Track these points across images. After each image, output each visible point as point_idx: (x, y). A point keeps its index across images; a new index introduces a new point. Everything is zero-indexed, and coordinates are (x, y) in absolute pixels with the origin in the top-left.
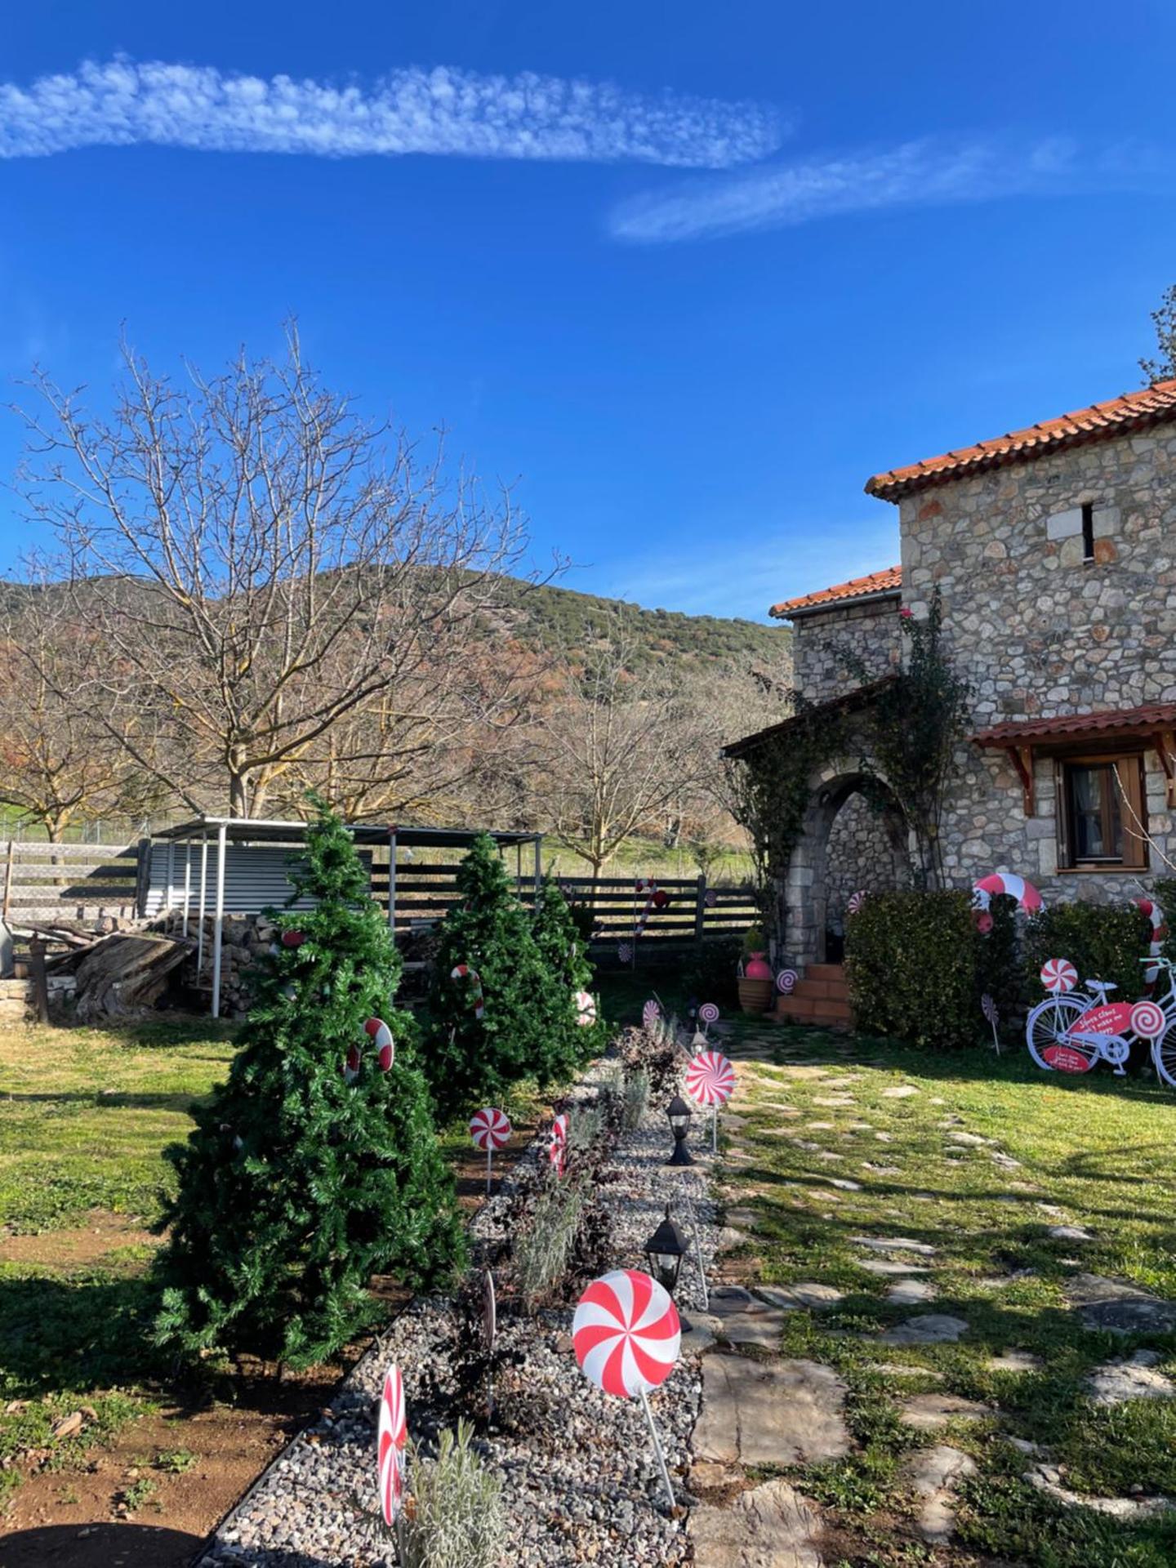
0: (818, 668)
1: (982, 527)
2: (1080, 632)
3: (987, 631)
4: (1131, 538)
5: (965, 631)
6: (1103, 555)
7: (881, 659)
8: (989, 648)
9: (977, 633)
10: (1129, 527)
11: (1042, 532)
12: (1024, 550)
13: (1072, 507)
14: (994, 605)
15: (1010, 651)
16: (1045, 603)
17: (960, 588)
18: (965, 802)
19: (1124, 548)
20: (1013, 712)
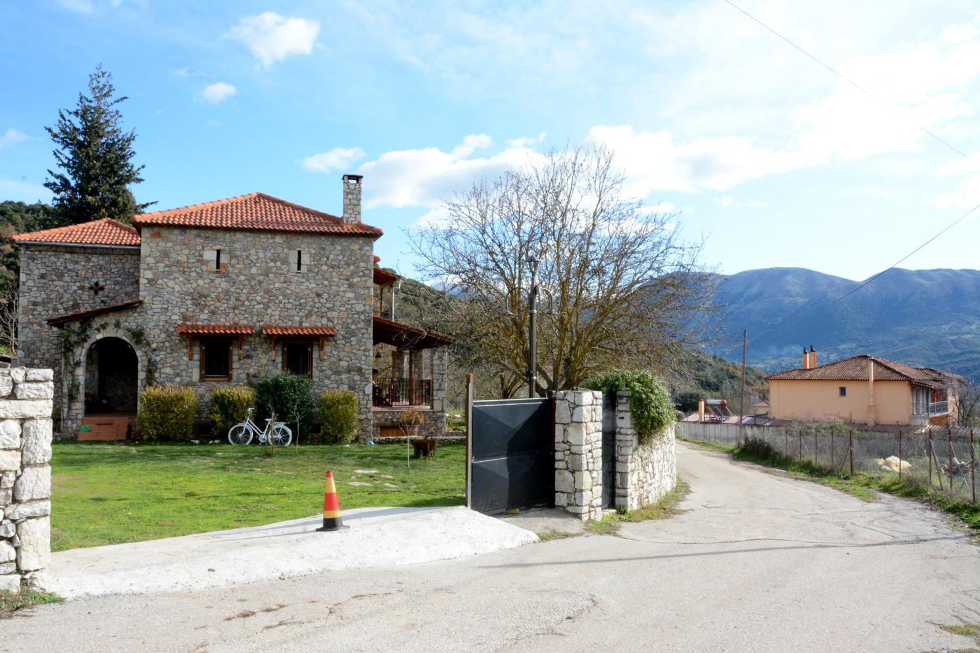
0: (36, 272)
1: (178, 248)
2: (213, 295)
3: (177, 288)
4: (233, 266)
5: (168, 286)
6: (222, 269)
7: (74, 274)
8: (177, 295)
9: (173, 288)
10: (232, 262)
11: (201, 256)
12: (195, 261)
13: (213, 250)
14: (181, 279)
15: (186, 297)
16: (201, 282)
17: (167, 269)
18: (164, 353)
19: (230, 269)
20: (186, 320)
